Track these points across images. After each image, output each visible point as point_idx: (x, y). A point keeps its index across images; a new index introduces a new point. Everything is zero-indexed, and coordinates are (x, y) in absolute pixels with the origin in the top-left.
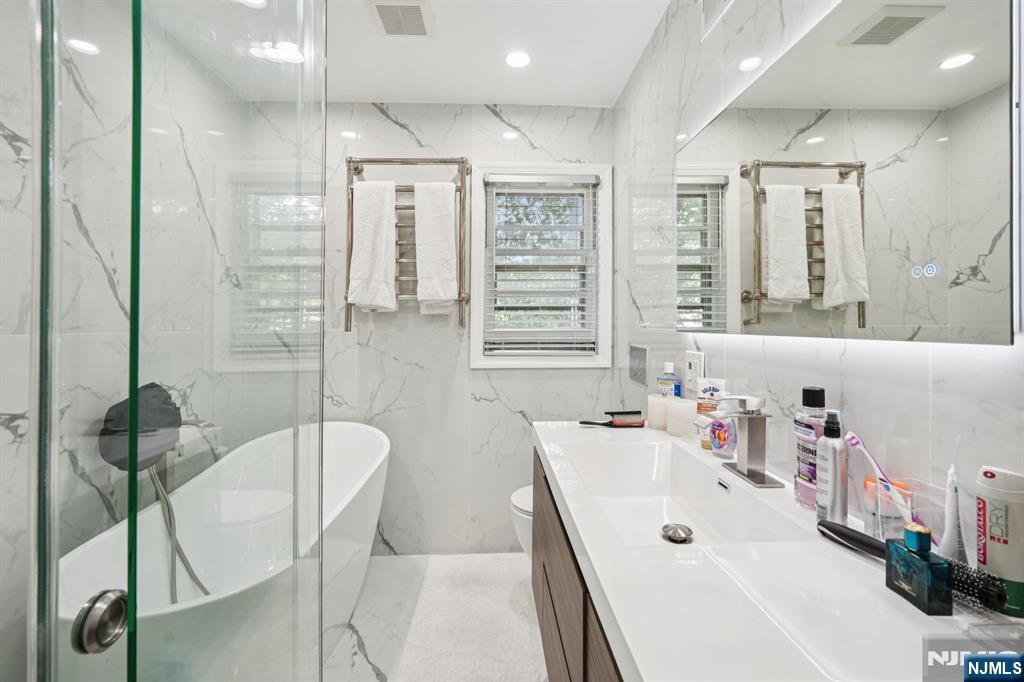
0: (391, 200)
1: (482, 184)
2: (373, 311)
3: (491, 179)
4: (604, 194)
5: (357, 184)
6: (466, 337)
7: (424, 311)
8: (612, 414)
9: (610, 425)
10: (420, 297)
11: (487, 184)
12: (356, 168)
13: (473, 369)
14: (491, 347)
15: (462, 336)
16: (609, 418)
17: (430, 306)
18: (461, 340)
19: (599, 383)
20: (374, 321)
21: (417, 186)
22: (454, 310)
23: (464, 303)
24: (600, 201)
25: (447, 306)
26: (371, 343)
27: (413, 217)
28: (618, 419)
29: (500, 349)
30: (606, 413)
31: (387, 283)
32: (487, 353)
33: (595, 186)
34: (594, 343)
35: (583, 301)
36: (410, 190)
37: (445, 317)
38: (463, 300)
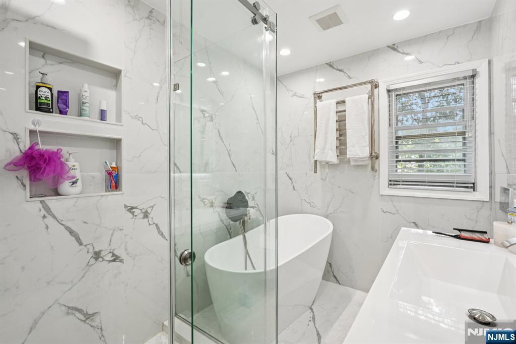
0: (334, 109)
1: (385, 92)
2: (327, 163)
3: (391, 88)
5: (319, 103)
6: (377, 177)
7: (352, 163)
8: (460, 230)
9: (457, 237)
10: (348, 156)
11: (389, 91)
12: (318, 96)
13: (381, 195)
14: (393, 183)
15: (375, 176)
16: (457, 233)
17: (355, 160)
18: (374, 179)
19: (478, 212)
20: (329, 168)
21: (347, 100)
22: (369, 162)
23: (374, 159)
24: (477, 86)
25: (364, 161)
26: (327, 179)
27: (345, 116)
29: (399, 184)
30: (454, 229)
31: (332, 149)
32: (390, 186)
33: (473, 76)
34: (474, 184)
35: (464, 155)
36: (343, 102)
37: (366, 166)
38: (374, 157)
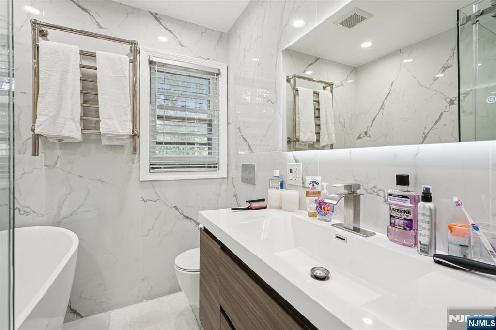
0: (76, 61)
1: (147, 62)
2: (60, 141)
3: (154, 60)
4: (222, 79)
6: (136, 160)
7: (105, 142)
8: (250, 202)
9: (249, 209)
10: (102, 131)
11: (151, 63)
12: (40, 30)
13: (142, 182)
14: (153, 167)
15: (134, 160)
16: (248, 205)
17: (110, 138)
18: (133, 163)
19: (221, 186)
20: (61, 149)
21: (98, 53)
22: (128, 142)
23: (136, 137)
24: (220, 84)
25: (123, 140)
26: (58, 165)
27: (96, 76)
28: (254, 205)
29: (160, 168)
30: (246, 202)
31: (74, 121)
32: (151, 171)
33: (218, 75)
34: (217, 164)
35: (210, 139)
36: (93, 56)
37: (122, 146)
38: (135, 136)
